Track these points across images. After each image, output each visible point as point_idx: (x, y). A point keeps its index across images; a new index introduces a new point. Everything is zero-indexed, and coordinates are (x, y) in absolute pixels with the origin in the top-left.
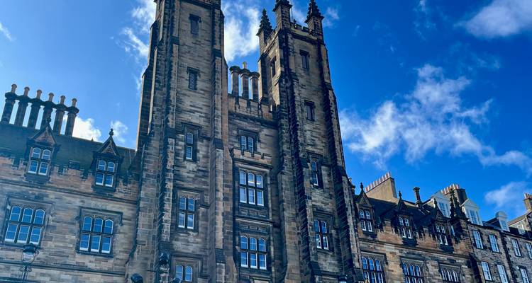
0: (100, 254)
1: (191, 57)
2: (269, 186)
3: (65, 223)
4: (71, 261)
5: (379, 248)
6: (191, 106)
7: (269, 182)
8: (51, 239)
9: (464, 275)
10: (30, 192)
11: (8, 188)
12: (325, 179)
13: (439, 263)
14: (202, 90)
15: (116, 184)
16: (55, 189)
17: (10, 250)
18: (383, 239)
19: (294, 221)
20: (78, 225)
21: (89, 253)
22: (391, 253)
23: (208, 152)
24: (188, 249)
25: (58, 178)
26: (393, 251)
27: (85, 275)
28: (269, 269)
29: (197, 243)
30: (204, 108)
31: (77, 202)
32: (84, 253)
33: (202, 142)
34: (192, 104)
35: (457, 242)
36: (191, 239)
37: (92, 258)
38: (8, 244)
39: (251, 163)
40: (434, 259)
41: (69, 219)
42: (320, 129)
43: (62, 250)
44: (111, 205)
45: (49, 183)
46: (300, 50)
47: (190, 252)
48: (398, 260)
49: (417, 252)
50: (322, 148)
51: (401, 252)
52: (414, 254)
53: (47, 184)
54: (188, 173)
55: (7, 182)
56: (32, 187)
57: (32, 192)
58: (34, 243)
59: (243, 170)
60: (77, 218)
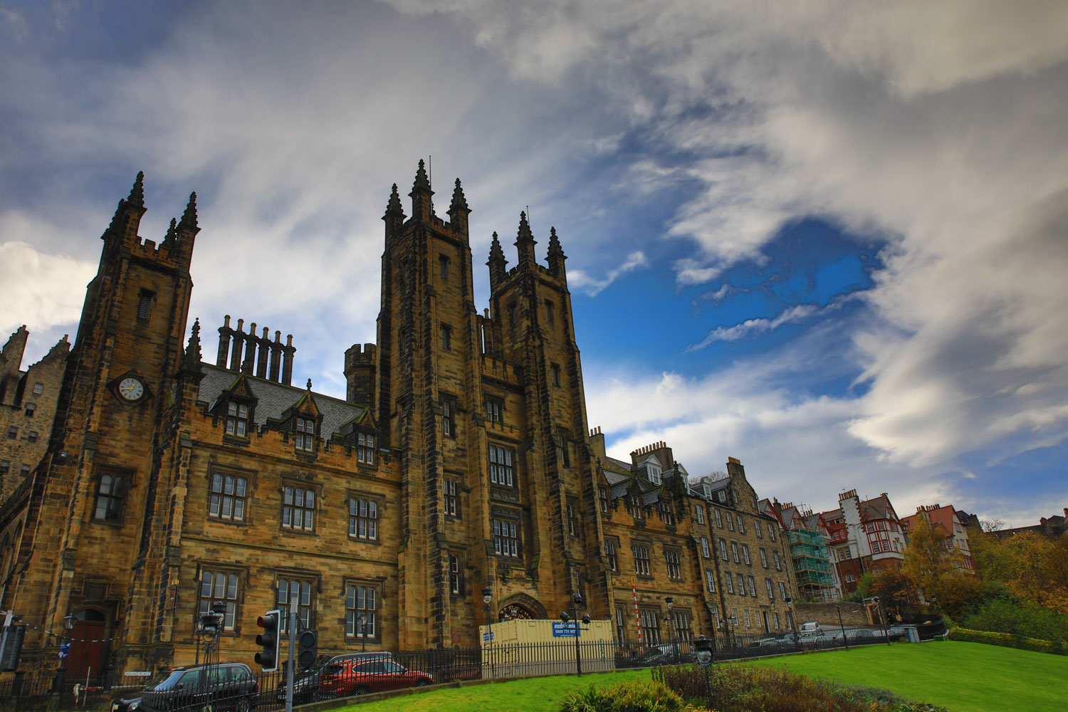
0: (368, 541)
1: (444, 309)
2: (518, 464)
3: (335, 506)
4: (345, 550)
5: (613, 530)
6: (447, 371)
7: (517, 460)
8: (324, 525)
9: (684, 556)
10: (301, 472)
11: (281, 468)
12: (571, 457)
13: (664, 544)
14: (456, 350)
15: (377, 461)
16: (324, 469)
17: (290, 537)
18: (617, 520)
19: (544, 505)
20: (346, 509)
21: (358, 540)
22: (623, 535)
23: (465, 427)
24: (453, 538)
25: (325, 455)
26: (625, 533)
27: (359, 564)
28: (520, 556)
29: (462, 531)
30: (459, 373)
31: (343, 484)
32: (354, 540)
33: (459, 414)
34: (447, 369)
35: (680, 521)
36: (456, 527)
37: (363, 546)
38: (287, 531)
39: (501, 438)
40: (660, 540)
41: (338, 503)
42: (565, 398)
43: (336, 537)
44: (375, 486)
45: (318, 461)
46: (545, 300)
47: (456, 541)
48: (629, 541)
49: (645, 533)
50: (568, 420)
51: (632, 533)
52: (642, 535)
53: (317, 463)
54: (448, 452)
55: (280, 460)
56: (303, 466)
57: (303, 472)
58: (308, 529)
59: (493, 445)
60: (345, 502)
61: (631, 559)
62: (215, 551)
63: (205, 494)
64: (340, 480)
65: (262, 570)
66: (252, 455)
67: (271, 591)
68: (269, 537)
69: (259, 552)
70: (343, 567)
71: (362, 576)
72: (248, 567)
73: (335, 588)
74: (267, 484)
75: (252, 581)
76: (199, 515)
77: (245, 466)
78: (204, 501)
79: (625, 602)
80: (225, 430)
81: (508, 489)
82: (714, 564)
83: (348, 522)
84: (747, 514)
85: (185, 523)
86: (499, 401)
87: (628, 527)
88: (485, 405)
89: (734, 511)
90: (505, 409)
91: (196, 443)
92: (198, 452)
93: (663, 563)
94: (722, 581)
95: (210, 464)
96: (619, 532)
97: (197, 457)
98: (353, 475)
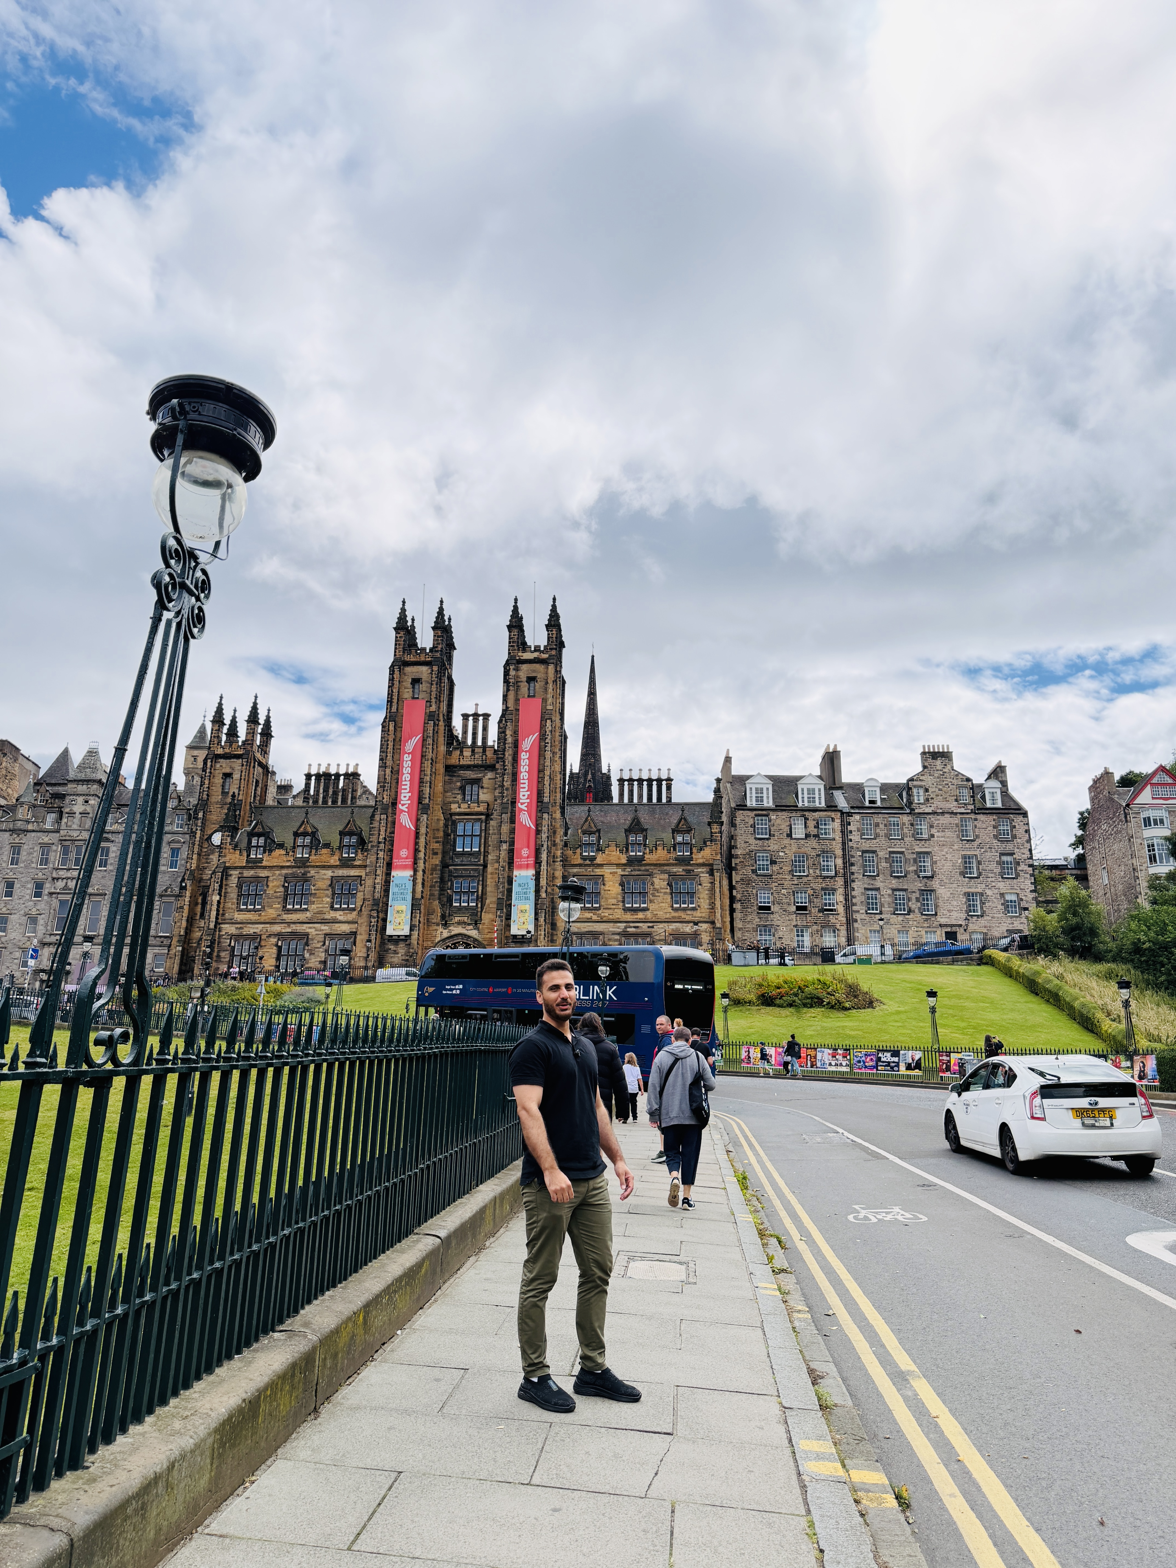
0: (348, 909)
2: (483, 832)
3: (323, 890)
4: (327, 916)
5: (597, 870)
8: (313, 903)
9: (700, 884)
11: (284, 871)
15: (357, 853)
16: (313, 867)
17: (290, 914)
18: (604, 861)
20: (331, 890)
21: (340, 909)
22: (610, 874)
25: (315, 857)
26: (613, 870)
27: (337, 925)
28: (477, 904)
31: (329, 873)
32: (337, 910)
37: (341, 913)
38: (289, 910)
39: (467, 814)
40: (663, 872)
41: (324, 887)
43: (323, 909)
44: (353, 871)
45: (311, 862)
46: (527, 678)
48: (618, 878)
49: (643, 868)
51: (624, 870)
52: (638, 870)
53: (310, 864)
55: (282, 867)
56: (299, 867)
57: (300, 871)
58: (303, 907)
59: (461, 820)
60: (330, 885)
61: (618, 894)
62: (241, 928)
63: (236, 897)
64: (327, 872)
65: (270, 936)
66: (265, 867)
67: (275, 948)
68: (275, 916)
69: (267, 926)
70: (325, 928)
71: (339, 933)
72: (259, 935)
73: (319, 942)
74: (276, 883)
75: (263, 943)
76: (232, 909)
77: (263, 875)
78: (235, 901)
79: (602, 933)
80: (248, 855)
81: (471, 854)
82: (840, 881)
83: (333, 898)
84: (943, 813)
85: (223, 915)
86: (477, 782)
87: (618, 865)
88: (463, 789)
89: (910, 813)
90: (482, 787)
91: (229, 868)
92: (231, 872)
93: (665, 893)
94: (854, 900)
95: (239, 878)
96: (606, 871)
97: (231, 875)
98: (336, 867)
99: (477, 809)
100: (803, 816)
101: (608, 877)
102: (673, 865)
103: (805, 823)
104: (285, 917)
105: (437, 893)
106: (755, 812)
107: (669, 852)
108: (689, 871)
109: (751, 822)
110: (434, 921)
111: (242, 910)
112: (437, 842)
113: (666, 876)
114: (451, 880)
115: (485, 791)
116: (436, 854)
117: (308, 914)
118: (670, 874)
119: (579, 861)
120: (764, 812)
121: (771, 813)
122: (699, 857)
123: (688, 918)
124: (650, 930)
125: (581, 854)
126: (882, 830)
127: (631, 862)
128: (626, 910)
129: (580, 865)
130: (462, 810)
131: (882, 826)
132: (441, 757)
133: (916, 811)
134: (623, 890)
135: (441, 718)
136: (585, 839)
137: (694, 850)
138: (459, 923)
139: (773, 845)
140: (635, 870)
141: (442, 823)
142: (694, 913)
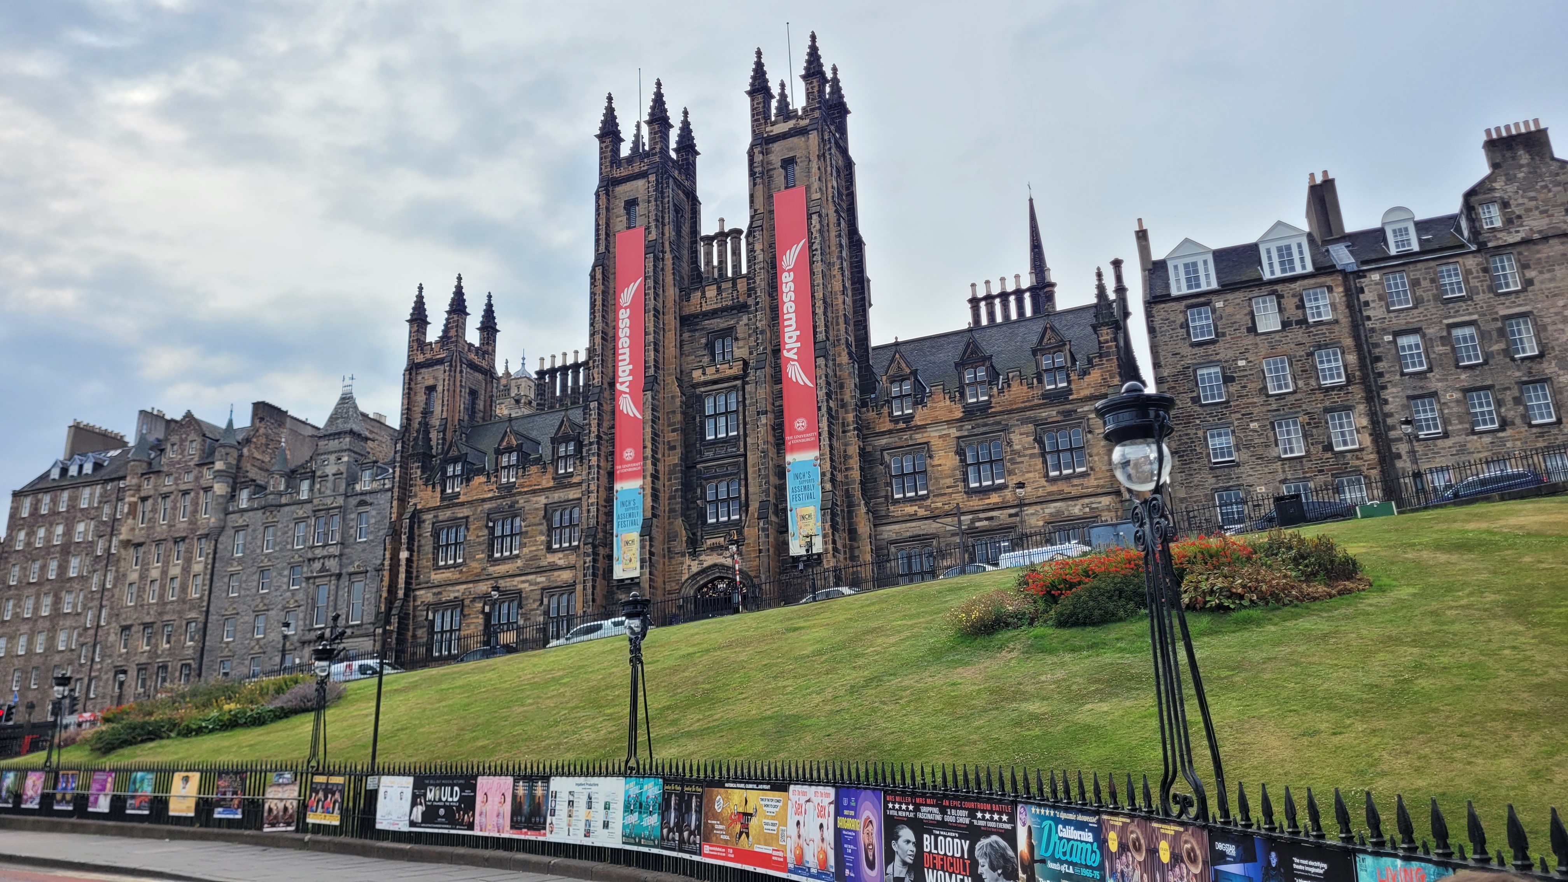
0: (570, 548)
3: (535, 525)
4: (544, 563)
5: (917, 436)
8: (526, 545)
10: (504, 503)
11: (487, 506)
13: (1038, 425)
16: (520, 493)
18: (926, 419)
20: (545, 523)
21: (561, 550)
22: (940, 437)
25: (523, 480)
26: (944, 432)
27: (556, 573)
31: (542, 500)
32: (554, 551)
37: (561, 555)
38: (497, 560)
40: (1024, 421)
41: (537, 520)
43: (536, 553)
44: (573, 492)
45: (516, 488)
48: (953, 444)
49: (991, 420)
51: (960, 429)
52: (985, 425)
53: (515, 491)
55: (484, 500)
56: (503, 497)
57: (506, 503)
58: (515, 552)
59: (708, 394)
60: (545, 517)
61: (954, 469)
62: (440, 593)
63: (431, 550)
64: (539, 498)
65: (474, 600)
66: (462, 504)
67: (481, 616)
68: (479, 570)
69: (471, 585)
70: (541, 579)
71: (559, 584)
72: (463, 600)
73: (534, 601)
74: (478, 524)
75: (466, 612)
76: (427, 567)
77: (461, 515)
78: (430, 556)
79: (934, 536)
80: (443, 491)
81: (726, 441)
82: (1357, 392)
83: (549, 535)
84: (1545, 239)
85: (418, 577)
86: (728, 333)
87: (949, 422)
88: (710, 347)
89: (1478, 251)
90: (737, 339)
91: (421, 511)
92: (425, 517)
93: (1032, 456)
94: (1389, 421)
95: (433, 524)
96: (933, 435)
97: (424, 521)
98: (549, 489)
99: (729, 373)
100: (1273, 293)
101: (936, 443)
102: (1039, 406)
103: (1279, 304)
104: (491, 569)
105: (678, 507)
106: (1184, 303)
107: (1031, 386)
108: (1067, 414)
109: (1181, 319)
110: (678, 550)
111: (439, 568)
112: (673, 431)
113: (1031, 427)
114: (701, 485)
115: (741, 343)
116: (673, 448)
117: (519, 563)
118: (1037, 423)
119: (888, 426)
120: (1202, 300)
121: (1214, 298)
122: (1084, 387)
123: (1074, 492)
124: (1013, 519)
125: (890, 414)
126: (1426, 290)
127: (970, 413)
128: (970, 492)
129: (890, 432)
130: (709, 378)
131: (1425, 284)
132: (670, 303)
133: (1490, 245)
134: (961, 461)
135: (667, 248)
136: (895, 390)
137: (1073, 377)
138: (713, 549)
139: (1224, 351)
140: (978, 426)
141: (678, 401)
142: (1085, 481)
